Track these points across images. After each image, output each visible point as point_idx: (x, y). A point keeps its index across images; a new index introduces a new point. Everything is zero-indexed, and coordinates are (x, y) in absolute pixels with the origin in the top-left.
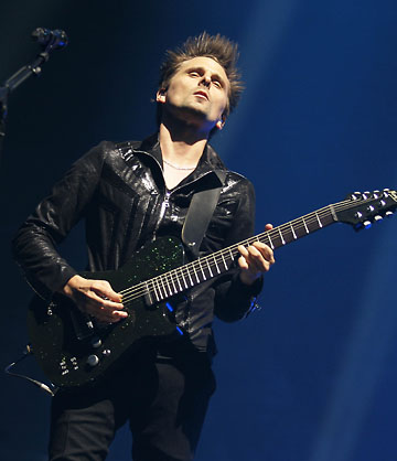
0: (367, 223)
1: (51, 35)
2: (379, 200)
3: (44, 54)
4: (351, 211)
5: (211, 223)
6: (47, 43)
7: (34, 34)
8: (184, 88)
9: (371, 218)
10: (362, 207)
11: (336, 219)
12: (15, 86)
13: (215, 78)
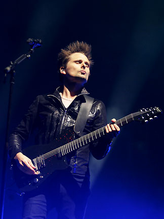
0: (146, 121)
1: (35, 42)
2: (151, 111)
3: (32, 50)
4: (140, 116)
5: (88, 120)
6: (33, 45)
7: (28, 41)
8: (74, 69)
9: (148, 119)
10: (145, 115)
11: (133, 119)
12: (19, 63)
13: (86, 63)
